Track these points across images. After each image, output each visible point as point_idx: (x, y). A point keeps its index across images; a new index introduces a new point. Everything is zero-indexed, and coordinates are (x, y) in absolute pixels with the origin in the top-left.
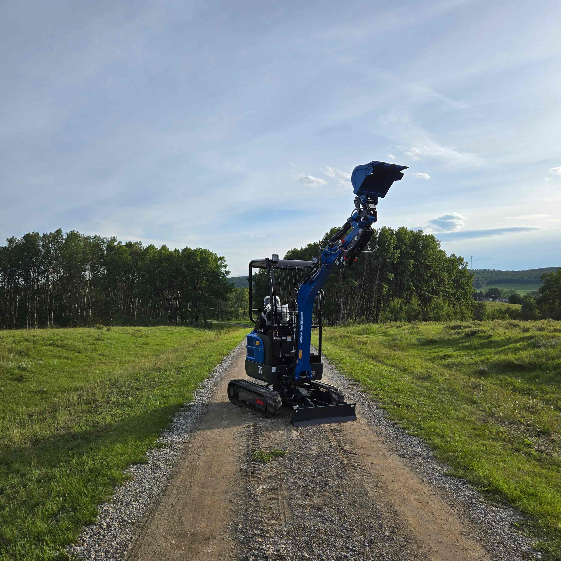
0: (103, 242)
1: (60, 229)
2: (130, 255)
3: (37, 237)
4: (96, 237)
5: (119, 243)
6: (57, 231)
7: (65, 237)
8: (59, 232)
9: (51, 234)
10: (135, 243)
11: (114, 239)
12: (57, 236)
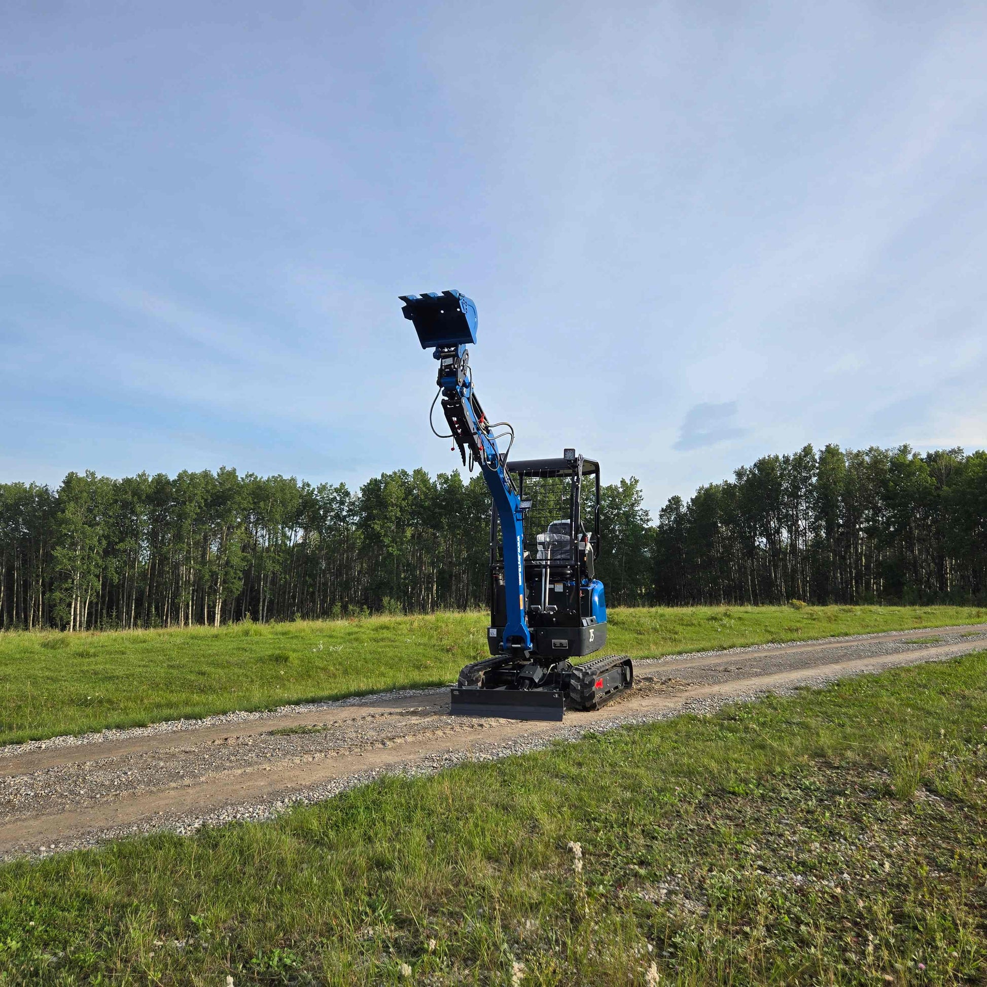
0: (886, 457)
1: (809, 445)
2: (931, 476)
3: (776, 462)
4: (871, 450)
5: (914, 455)
6: (805, 448)
7: (817, 457)
8: (807, 450)
9: (796, 454)
10: (950, 452)
11: (904, 450)
12: (805, 457)
